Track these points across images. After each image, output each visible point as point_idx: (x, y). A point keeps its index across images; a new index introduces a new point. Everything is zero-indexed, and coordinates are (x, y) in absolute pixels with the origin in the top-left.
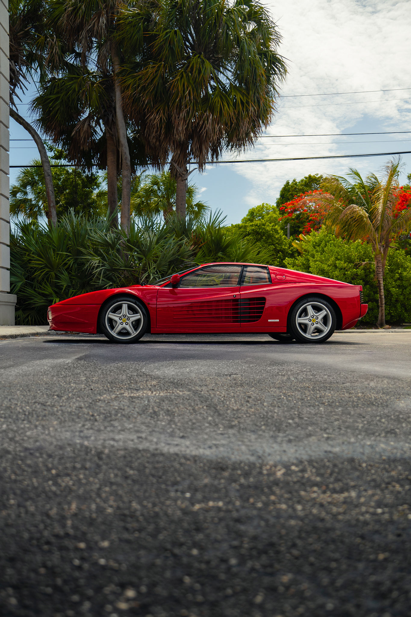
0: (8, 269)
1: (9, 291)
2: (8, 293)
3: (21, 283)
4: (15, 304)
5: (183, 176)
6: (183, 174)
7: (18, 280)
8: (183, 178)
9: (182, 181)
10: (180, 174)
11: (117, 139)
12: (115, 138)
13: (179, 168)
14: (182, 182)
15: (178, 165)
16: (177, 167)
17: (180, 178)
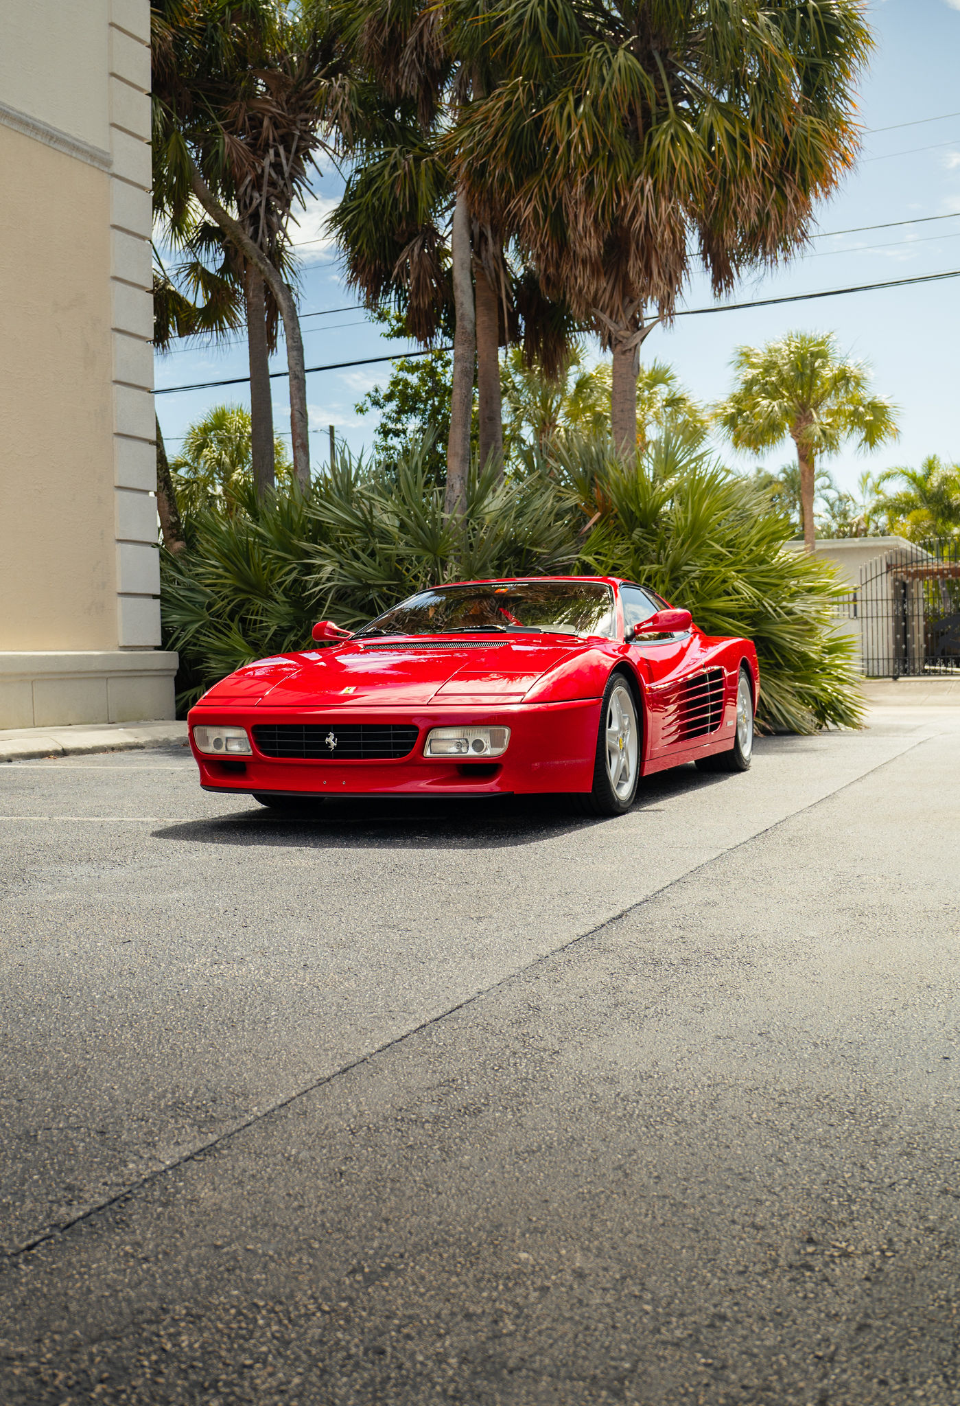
0: (155, 597)
1: (159, 644)
2: (157, 648)
3: (197, 626)
4: (175, 673)
5: (624, 341)
6: (623, 337)
7: (188, 619)
8: (624, 346)
9: (624, 353)
10: (616, 338)
11: (494, 275)
12: (487, 273)
13: (614, 324)
14: (623, 357)
15: (611, 317)
16: (609, 320)
17: (619, 348)
